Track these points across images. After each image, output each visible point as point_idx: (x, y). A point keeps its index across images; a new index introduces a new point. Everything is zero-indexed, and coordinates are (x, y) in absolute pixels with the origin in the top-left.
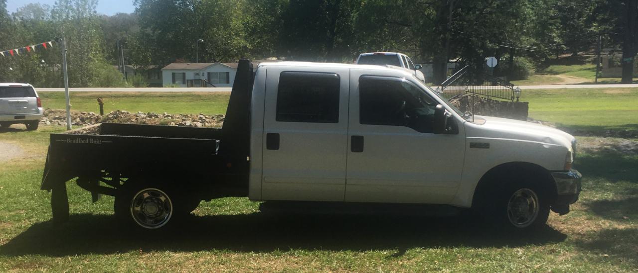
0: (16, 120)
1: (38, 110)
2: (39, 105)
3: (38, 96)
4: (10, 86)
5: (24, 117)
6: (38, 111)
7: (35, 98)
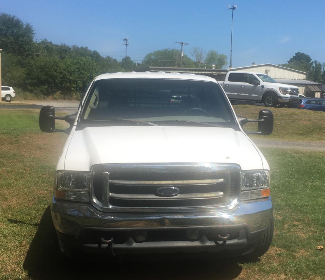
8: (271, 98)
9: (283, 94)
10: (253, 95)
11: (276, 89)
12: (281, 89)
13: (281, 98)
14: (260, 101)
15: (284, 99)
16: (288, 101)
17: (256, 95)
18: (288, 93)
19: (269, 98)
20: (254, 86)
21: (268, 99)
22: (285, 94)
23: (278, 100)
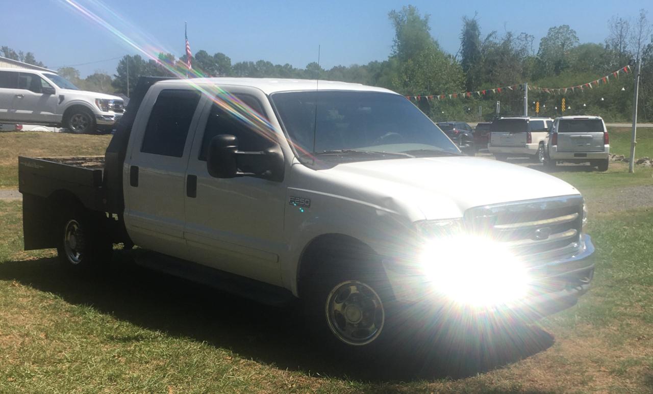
0: (575, 158)
1: (604, 147)
2: (606, 142)
3: (606, 131)
4: (575, 118)
5: (585, 155)
6: (603, 149)
7: (603, 133)
8: (81, 118)
9: (104, 111)
10: (43, 113)
11: (90, 102)
12: (99, 102)
13: (100, 117)
14: (58, 123)
15: (106, 119)
16: (113, 122)
17: (51, 112)
18: (110, 109)
19: (77, 119)
20: (43, 95)
21: (75, 120)
22: (107, 111)
23: (95, 121)
